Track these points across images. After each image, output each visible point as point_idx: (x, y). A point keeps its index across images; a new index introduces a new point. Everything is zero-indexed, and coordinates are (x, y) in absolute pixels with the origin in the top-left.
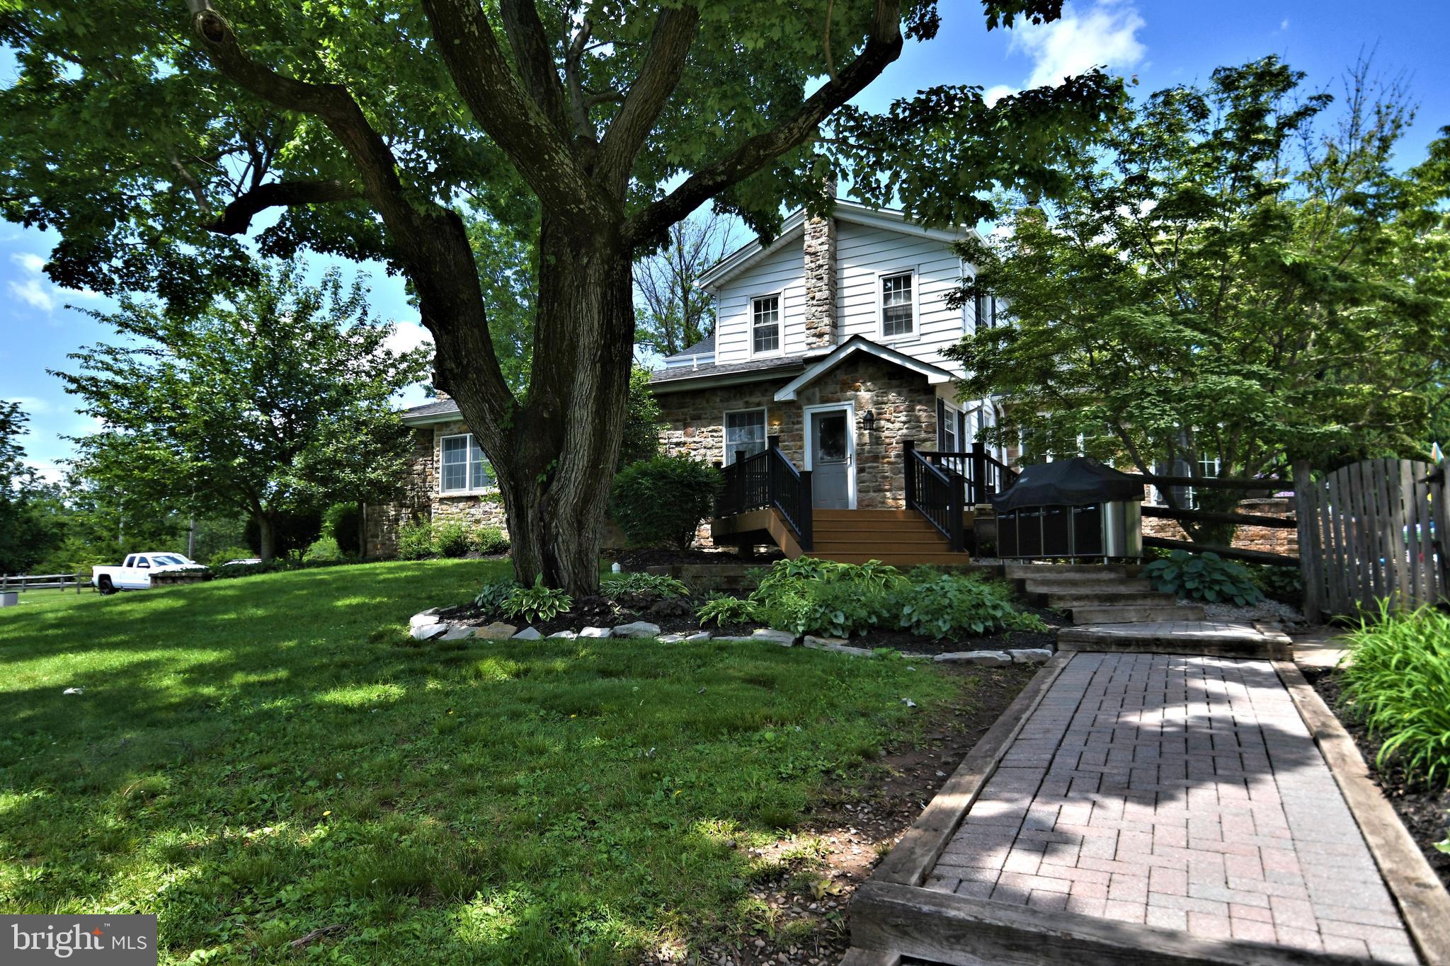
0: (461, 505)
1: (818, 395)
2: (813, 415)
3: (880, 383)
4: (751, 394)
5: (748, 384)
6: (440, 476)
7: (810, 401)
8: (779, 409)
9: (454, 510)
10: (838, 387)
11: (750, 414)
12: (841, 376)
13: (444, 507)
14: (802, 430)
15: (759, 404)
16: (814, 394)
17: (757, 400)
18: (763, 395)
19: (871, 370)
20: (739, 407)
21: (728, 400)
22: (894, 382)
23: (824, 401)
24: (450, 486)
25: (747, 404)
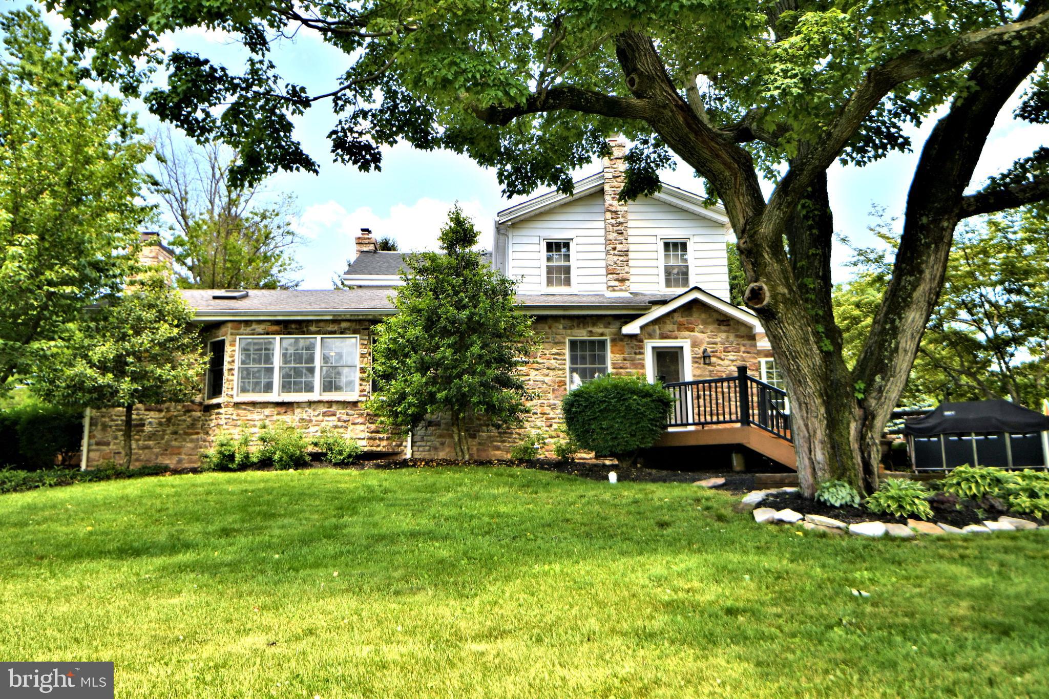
0: (267, 411)
1: (658, 332)
2: (653, 348)
3: (711, 327)
4: (594, 325)
5: (591, 316)
6: (235, 378)
7: (651, 336)
8: (622, 340)
9: (256, 416)
10: (676, 327)
11: (592, 343)
12: (678, 318)
13: (241, 412)
14: (643, 360)
15: (602, 335)
16: (654, 331)
17: (600, 330)
18: (606, 327)
19: (703, 316)
20: (582, 334)
21: (571, 328)
22: (723, 328)
23: (663, 337)
24: (244, 390)
25: (591, 333)
